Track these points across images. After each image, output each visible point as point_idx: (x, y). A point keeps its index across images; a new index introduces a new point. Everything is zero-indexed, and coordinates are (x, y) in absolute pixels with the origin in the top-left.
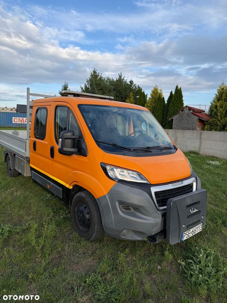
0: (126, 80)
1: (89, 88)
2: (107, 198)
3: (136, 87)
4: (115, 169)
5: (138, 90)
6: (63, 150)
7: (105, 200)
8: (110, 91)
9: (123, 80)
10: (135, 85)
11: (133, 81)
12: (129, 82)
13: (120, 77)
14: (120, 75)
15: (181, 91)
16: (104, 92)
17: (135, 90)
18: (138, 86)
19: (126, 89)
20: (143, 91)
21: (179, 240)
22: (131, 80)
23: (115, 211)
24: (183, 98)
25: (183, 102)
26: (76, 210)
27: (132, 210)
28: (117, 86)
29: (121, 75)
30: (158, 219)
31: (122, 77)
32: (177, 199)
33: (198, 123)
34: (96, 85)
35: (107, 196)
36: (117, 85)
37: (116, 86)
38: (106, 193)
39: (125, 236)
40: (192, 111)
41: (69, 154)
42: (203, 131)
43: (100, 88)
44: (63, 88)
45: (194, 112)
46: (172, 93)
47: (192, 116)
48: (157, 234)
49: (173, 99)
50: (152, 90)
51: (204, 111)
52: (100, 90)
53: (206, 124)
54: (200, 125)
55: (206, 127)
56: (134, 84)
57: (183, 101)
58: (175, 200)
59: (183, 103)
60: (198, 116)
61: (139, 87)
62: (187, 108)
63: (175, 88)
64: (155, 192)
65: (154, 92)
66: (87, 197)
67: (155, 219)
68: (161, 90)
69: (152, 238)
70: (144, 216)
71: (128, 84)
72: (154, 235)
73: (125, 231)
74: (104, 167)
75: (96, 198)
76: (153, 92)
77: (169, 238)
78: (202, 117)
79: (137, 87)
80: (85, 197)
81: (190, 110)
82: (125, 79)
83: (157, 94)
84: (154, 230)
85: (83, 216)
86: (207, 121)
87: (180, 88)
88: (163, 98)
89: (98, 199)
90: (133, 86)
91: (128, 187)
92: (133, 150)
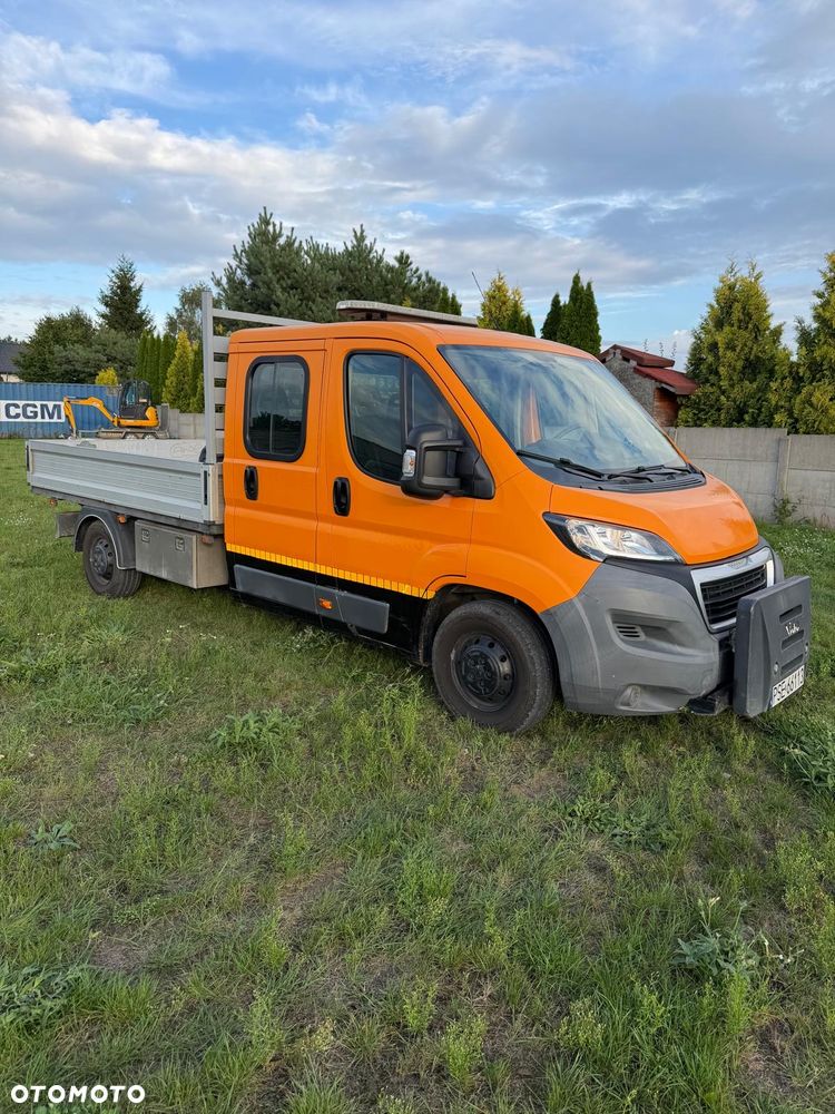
0: (380, 252)
1: (243, 283)
2: (579, 606)
3: (419, 278)
4: (590, 529)
5: (430, 291)
6: (420, 484)
7: (572, 612)
8: (327, 291)
9: (370, 252)
10: (417, 270)
11: (408, 257)
12: (396, 258)
13: (360, 238)
14: (358, 234)
15: (592, 293)
16: (306, 295)
17: (415, 289)
18: (427, 274)
19: (386, 285)
20: (450, 294)
21: (764, 706)
22: (402, 253)
23: (603, 640)
24: (598, 318)
25: (600, 333)
26: (452, 656)
27: (643, 637)
28: (351, 276)
29: (362, 231)
30: (712, 654)
31: (367, 242)
32: (761, 597)
33: (657, 404)
34: (277, 268)
35: (576, 601)
36: (352, 271)
37: (347, 272)
38: (572, 595)
39: (628, 705)
40: (633, 363)
41: (431, 494)
42: (672, 429)
43: (289, 282)
44: (115, 280)
45: (640, 365)
46: (559, 302)
47: (637, 381)
48: (712, 693)
49: (565, 321)
50: (487, 290)
51: (672, 363)
52: (292, 287)
53: (682, 405)
54: (662, 410)
55: (682, 414)
56: (413, 267)
57: (598, 329)
58: (758, 599)
59: (600, 338)
60: (656, 380)
61: (430, 280)
62: (618, 351)
63: (571, 284)
64: (702, 585)
65: (494, 298)
66: (497, 613)
67: (706, 654)
68: (516, 292)
69: (703, 703)
70: (678, 649)
71: (390, 269)
72: (705, 697)
73: (629, 691)
74: (560, 527)
75: (538, 611)
76: (492, 298)
77: (746, 698)
78: (671, 383)
79: (424, 278)
80: (493, 615)
81: (628, 360)
82: (378, 248)
83: (504, 303)
84: (704, 682)
85: (487, 667)
86: (684, 396)
87: (589, 285)
88: (528, 319)
89: (547, 612)
90: (408, 274)
91: (635, 574)
92: (606, 477)
